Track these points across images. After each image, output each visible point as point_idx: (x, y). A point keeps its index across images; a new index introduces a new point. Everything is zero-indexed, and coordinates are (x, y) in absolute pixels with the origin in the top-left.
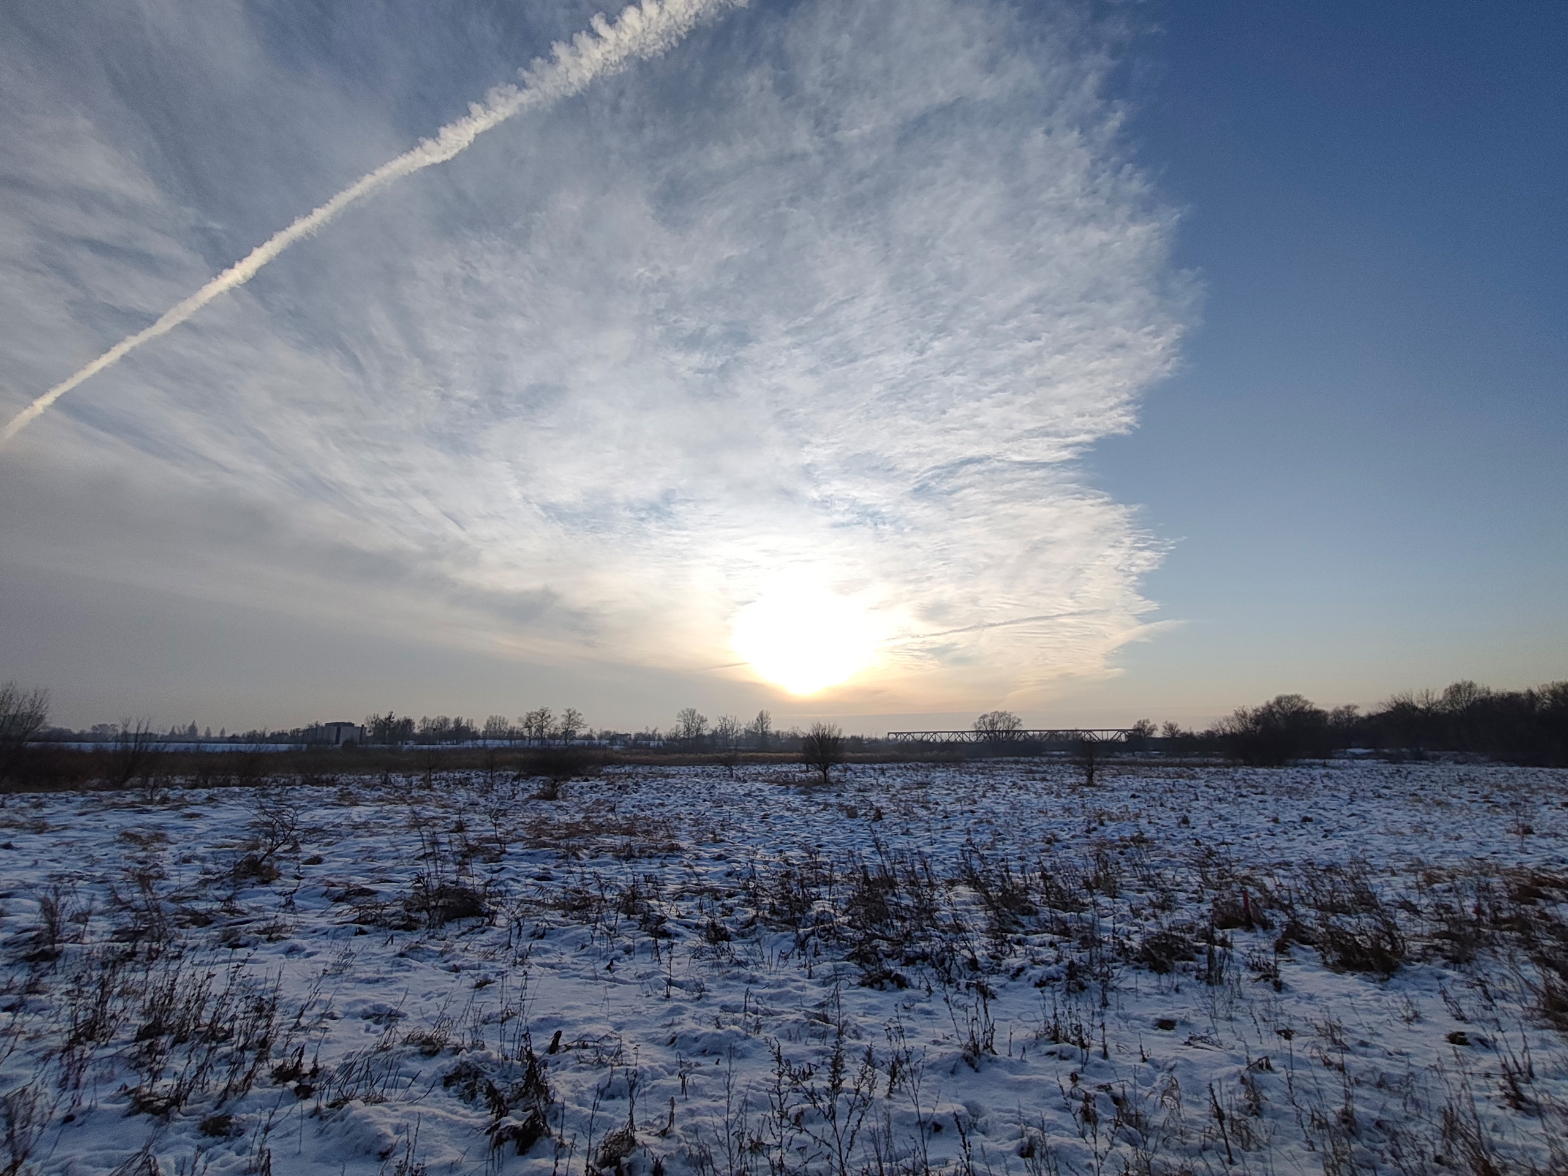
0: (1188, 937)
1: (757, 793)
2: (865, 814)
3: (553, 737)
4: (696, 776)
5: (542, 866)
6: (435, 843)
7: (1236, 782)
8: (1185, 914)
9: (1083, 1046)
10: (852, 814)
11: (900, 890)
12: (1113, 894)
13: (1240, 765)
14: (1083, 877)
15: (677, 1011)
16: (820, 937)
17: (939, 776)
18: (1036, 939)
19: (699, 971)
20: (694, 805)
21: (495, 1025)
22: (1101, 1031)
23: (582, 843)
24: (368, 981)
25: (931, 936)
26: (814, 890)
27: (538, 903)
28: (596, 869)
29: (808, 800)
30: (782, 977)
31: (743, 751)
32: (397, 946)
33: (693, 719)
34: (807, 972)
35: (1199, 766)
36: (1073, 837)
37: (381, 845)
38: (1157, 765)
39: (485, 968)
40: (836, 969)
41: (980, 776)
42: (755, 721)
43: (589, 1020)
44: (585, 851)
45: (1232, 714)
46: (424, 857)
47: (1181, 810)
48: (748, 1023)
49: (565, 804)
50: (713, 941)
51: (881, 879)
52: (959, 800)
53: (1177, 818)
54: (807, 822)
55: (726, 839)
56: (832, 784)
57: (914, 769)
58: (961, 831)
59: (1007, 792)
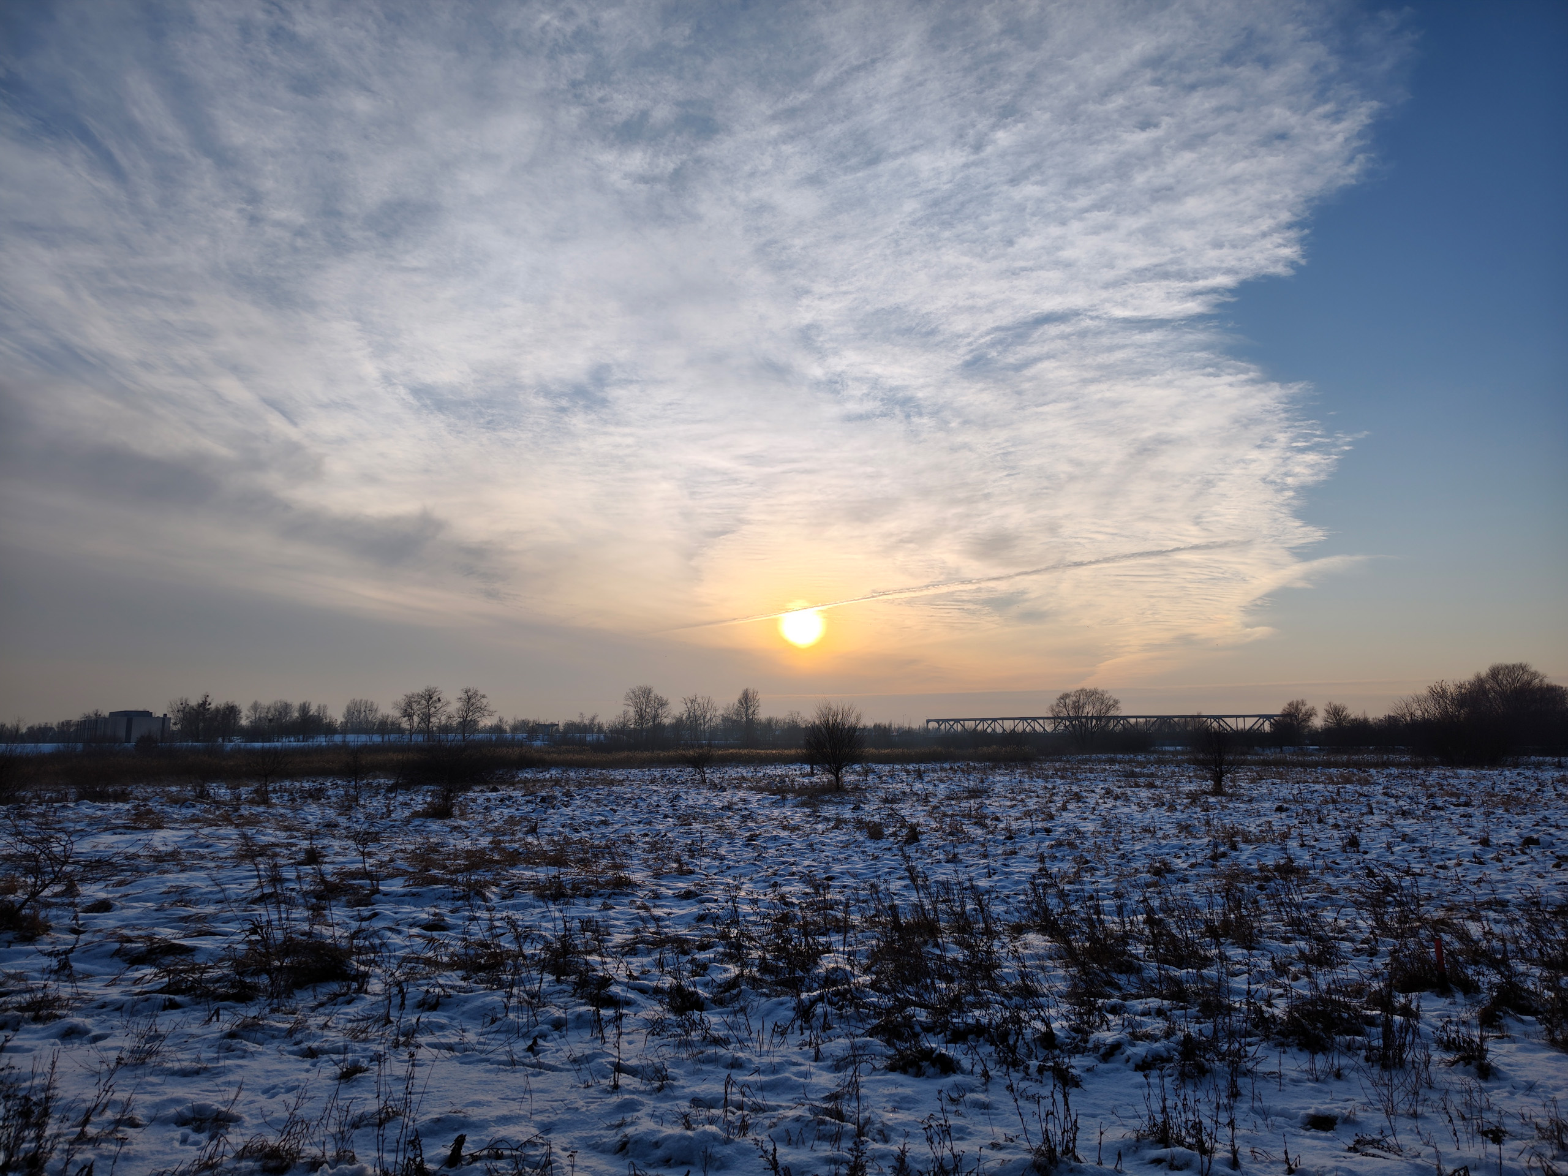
0: (1355, 1002)
1: (740, 806)
2: (894, 834)
3: (445, 729)
4: (652, 782)
5: (433, 910)
6: (276, 879)
7: (1427, 788)
8: (1350, 972)
9: (1204, 1151)
10: (875, 833)
11: (946, 939)
12: (1248, 941)
13: (1435, 765)
14: (1206, 921)
15: (630, 1106)
16: (831, 1003)
17: (1000, 780)
18: (1139, 1005)
19: (661, 1053)
20: (650, 823)
21: (369, 1129)
22: (1228, 1131)
23: (489, 877)
24: (184, 1073)
25: (989, 1002)
26: (822, 939)
27: (428, 962)
28: (510, 913)
29: (813, 814)
30: (777, 1060)
31: (719, 747)
32: (226, 1023)
33: (648, 702)
34: (812, 1052)
35: (1375, 765)
36: (1193, 866)
37: (197, 884)
38: (1315, 765)
39: (355, 1051)
40: (853, 1047)
41: (1059, 781)
42: (736, 702)
43: (504, 1120)
44: (494, 889)
45: (1424, 691)
46: (262, 899)
47: (1348, 827)
48: (730, 1123)
49: (463, 823)
50: (678, 1010)
51: (917, 924)
52: (1028, 814)
53: (1342, 839)
54: (811, 845)
55: (697, 869)
56: (847, 792)
57: (963, 771)
58: (1031, 857)
59: (1097, 803)
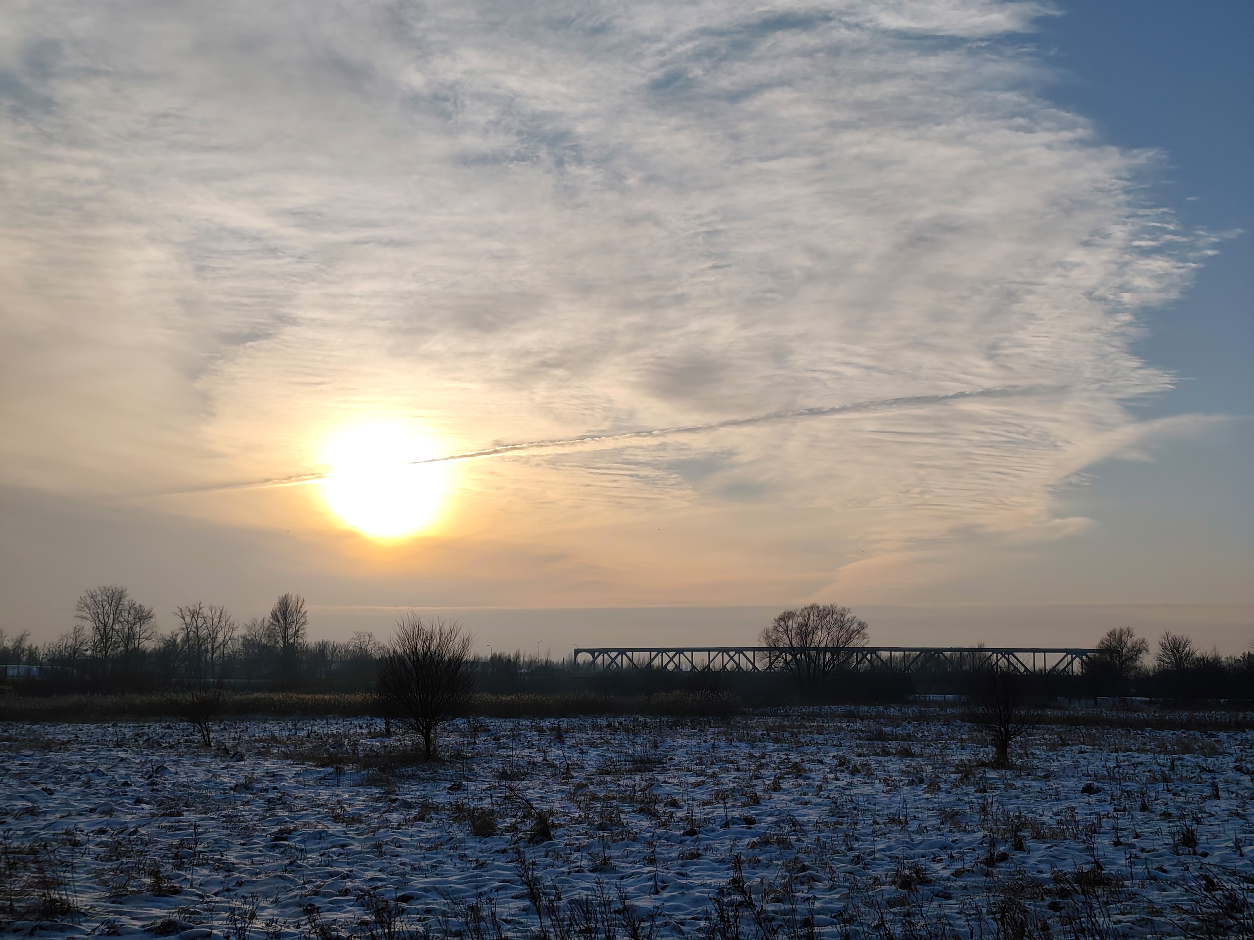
1: (266, 783)
2: (513, 828)
4: (119, 745)
10: (483, 826)
17: (683, 745)
20: (110, 812)
29: (386, 797)
31: (236, 689)
33: (117, 612)
36: (958, 874)
38: (1142, 725)
41: (771, 746)
42: (268, 615)
52: (722, 796)
53: (1173, 835)
54: (378, 846)
55: (186, 887)
56: (442, 762)
57: (627, 730)
58: (722, 861)
59: (825, 780)
